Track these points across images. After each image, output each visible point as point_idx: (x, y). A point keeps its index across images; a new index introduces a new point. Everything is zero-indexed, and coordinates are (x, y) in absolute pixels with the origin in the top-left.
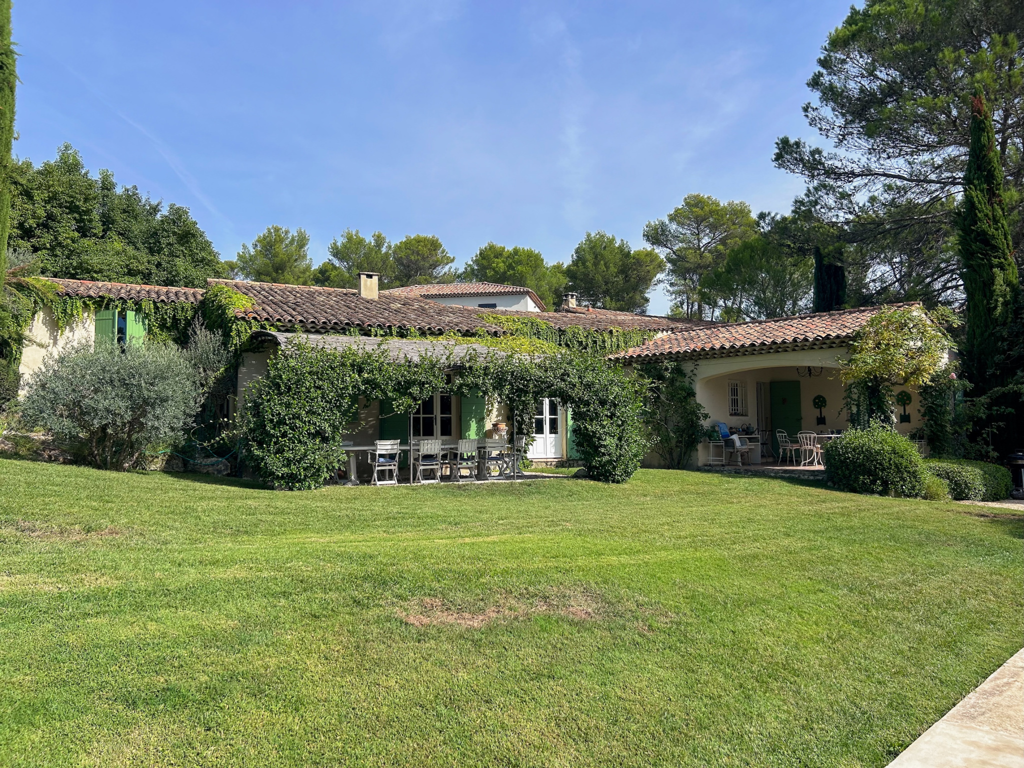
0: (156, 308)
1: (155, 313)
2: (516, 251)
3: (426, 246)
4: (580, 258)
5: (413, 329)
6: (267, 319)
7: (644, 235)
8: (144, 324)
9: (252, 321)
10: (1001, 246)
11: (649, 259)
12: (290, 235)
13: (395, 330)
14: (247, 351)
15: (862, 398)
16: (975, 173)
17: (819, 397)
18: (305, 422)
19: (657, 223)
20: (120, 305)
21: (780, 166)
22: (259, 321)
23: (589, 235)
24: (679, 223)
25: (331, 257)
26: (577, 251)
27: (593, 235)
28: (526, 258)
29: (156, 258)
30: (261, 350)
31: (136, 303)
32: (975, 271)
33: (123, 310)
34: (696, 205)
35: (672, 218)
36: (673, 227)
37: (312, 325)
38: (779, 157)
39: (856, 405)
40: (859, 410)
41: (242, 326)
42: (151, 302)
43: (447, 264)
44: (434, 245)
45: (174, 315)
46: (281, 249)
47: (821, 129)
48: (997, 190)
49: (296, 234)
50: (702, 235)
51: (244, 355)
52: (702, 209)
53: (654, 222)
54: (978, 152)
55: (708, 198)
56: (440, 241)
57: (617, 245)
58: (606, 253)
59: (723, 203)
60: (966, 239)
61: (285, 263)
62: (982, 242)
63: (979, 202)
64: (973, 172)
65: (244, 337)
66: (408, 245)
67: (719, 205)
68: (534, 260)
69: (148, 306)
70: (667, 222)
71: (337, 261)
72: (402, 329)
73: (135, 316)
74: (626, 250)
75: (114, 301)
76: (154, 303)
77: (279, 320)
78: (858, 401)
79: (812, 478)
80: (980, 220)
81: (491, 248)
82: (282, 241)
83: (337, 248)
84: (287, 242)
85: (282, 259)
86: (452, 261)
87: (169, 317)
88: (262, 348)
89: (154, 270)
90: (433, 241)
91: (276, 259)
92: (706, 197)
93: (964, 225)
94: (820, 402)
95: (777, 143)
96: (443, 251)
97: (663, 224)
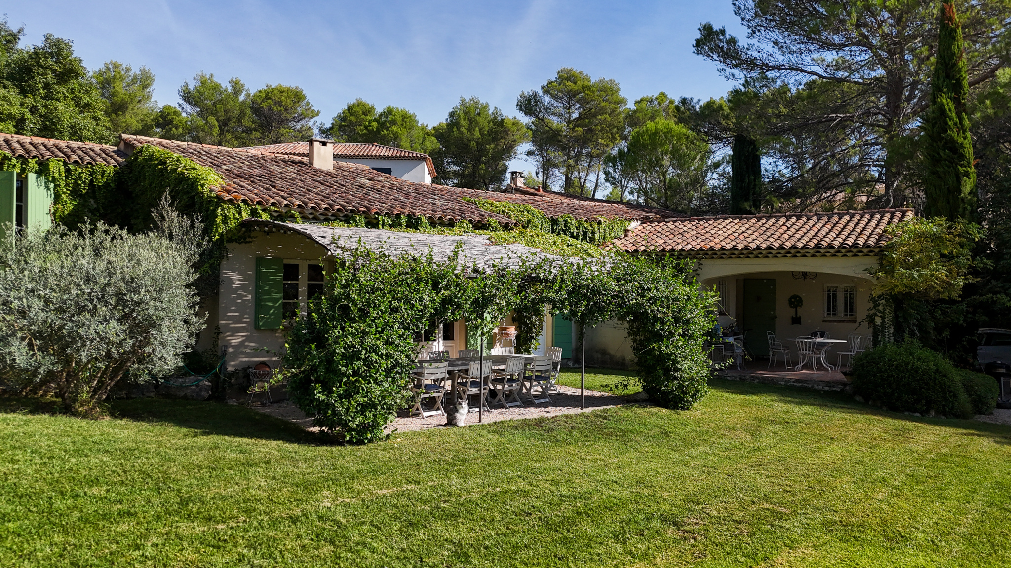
0: (68, 171)
1: (67, 177)
2: (389, 112)
3: (289, 97)
4: (454, 122)
5: (424, 219)
6: (259, 203)
7: (518, 105)
8: (48, 188)
9: (242, 204)
10: (967, 155)
11: (516, 128)
12: (131, 73)
13: (404, 219)
14: (230, 240)
15: (888, 310)
16: (944, 81)
17: (795, 297)
18: (381, 356)
19: (531, 93)
20: (19, 165)
21: (698, 53)
22: (248, 205)
23: (463, 100)
24: (552, 96)
25: (181, 102)
26: (451, 115)
27: (467, 100)
28: (401, 118)
29: (29, 100)
30: (248, 240)
31: (40, 164)
32: (940, 177)
33: (23, 170)
34: (568, 79)
35: (546, 90)
36: (547, 99)
37: (310, 211)
38: (698, 43)
39: (881, 316)
40: (883, 322)
41: (231, 211)
42: (61, 163)
43: (312, 117)
44: (298, 96)
45: (92, 181)
46: (120, 88)
47: (743, 19)
48: (963, 99)
49: (138, 73)
50: (573, 109)
51: (229, 246)
52: (575, 83)
53: (528, 91)
54: (947, 60)
55: (580, 73)
56: (304, 92)
57: (490, 112)
58: (480, 120)
59: (594, 80)
60: (933, 146)
61: (127, 103)
62: (951, 149)
63: (950, 110)
64: (942, 79)
65: (232, 224)
66: (267, 95)
67: (589, 81)
68: (407, 120)
69: (56, 167)
70: (541, 93)
71: (188, 106)
72: (412, 218)
73: (37, 179)
74: (499, 119)
75: (10, 160)
76: (65, 164)
77: (273, 204)
78: (883, 313)
79: (827, 388)
80: (950, 128)
81: (359, 104)
82: (122, 79)
83: (190, 92)
84: (129, 80)
85: (123, 99)
86: (318, 114)
87: (84, 183)
88: (250, 237)
89: (28, 115)
90: (297, 92)
91: (116, 99)
92: (578, 72)
93: (933, 132)
94: (796, 302)
95: (699, 29)
96: (308, 104)
97: (535, 95)
